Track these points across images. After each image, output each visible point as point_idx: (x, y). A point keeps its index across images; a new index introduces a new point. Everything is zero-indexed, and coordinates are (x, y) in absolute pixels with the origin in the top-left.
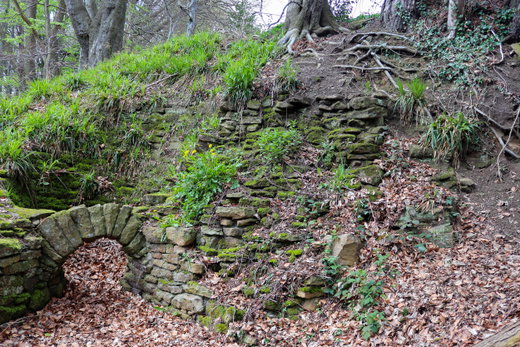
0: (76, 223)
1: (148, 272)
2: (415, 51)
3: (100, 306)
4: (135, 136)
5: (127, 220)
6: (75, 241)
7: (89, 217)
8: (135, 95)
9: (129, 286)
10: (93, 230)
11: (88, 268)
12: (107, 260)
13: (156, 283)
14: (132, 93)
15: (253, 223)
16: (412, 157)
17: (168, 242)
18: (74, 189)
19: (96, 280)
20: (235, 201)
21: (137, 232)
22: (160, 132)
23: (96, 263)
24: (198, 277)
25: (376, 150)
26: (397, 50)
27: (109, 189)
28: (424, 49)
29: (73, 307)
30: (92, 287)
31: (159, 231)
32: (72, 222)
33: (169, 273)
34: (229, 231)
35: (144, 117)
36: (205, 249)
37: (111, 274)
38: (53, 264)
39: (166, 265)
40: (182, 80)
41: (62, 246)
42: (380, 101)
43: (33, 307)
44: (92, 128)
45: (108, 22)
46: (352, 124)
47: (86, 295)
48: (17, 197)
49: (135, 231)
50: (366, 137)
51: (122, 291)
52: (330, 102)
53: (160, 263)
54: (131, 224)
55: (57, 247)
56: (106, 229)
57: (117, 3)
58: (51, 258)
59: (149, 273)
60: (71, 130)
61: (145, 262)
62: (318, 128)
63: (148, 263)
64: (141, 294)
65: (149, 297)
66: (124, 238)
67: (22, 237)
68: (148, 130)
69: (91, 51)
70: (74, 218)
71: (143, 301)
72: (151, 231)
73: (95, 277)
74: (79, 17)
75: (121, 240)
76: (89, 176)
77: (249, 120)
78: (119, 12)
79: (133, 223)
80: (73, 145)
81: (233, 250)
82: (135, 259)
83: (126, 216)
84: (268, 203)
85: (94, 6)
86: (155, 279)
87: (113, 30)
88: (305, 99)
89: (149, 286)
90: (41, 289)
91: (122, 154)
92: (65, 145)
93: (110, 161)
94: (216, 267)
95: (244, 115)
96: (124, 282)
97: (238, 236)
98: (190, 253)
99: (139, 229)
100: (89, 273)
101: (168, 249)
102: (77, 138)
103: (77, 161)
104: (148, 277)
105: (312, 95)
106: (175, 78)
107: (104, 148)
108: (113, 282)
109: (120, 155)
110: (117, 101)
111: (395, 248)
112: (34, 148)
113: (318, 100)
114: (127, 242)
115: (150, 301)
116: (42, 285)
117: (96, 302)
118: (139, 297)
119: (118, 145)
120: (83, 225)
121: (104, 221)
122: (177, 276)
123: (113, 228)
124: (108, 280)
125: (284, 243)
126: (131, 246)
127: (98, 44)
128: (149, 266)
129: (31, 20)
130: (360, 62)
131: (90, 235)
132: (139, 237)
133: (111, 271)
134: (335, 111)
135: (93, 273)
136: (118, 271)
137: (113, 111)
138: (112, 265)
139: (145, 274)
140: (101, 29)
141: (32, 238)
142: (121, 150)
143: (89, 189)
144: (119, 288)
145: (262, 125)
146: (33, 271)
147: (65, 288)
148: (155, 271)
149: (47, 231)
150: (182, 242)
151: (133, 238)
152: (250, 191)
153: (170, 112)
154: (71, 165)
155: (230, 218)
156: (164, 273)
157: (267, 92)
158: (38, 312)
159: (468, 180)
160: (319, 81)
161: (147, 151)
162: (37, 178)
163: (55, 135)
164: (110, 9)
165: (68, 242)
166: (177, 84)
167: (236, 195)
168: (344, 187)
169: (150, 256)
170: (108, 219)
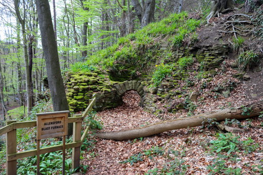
1: (144, 101)
2: (250, 22)
4: (149, 58)
6: (125, 91)
7: (128, 84)
8: (151, 43)
9: (140, 105)
10: (129, 88)
11: (131, 99)
14: (149, 42)
15: (172, 87)
16: (232, 67)
17: (149, 92)
18: (129, 75)
19: (132, 103)
20: (168, 81)
21: (142, 89)
22: (158, 56)
24: (155, 102)
25: (218, 65)
26: (242, 23)
27: (140, 76)
28: (254, 21)
29: (124, 109)
30: (130, 104)
31: (147, 89)
32: (124, 86)
34: (165, 90)
35: (153, 51)
36: (158, 94)
40: (167, 37)
41: (121, 92)
42: (224, 46)
43: (113, 107)
44: (135, 56)
45: (148, 9)
46: (213, 55)
47: (128, 106)
48: (111, 78)
50: (215, 60)
52: (207, 47)
53: (147, 98)
54: (140, 87)
56: (133, 87)
57: (151, 1)
58: (118, 95)
60: (129, 56)
62: (202, 57)
64: (142, 107)
65: (144, 108)
66: (138, 90)
68: (154, 55)
69: (142, 21)
70: (124, 84)
72: (145, 89)
74: (138, 8)
76: (134, 71)
77: (180, 54)
78: (152, 4)
79: (141, 86)
80: (129, 61)
81: (166, 95)
82: (142, 97)
83: (139, 84)
84: (177, 82)
85: (143, 2)
87: (150, 12)
88: (199, 46)
92: (127, 61)
93: (141, 66)
94: (160, 100)
95: (179, 52)
97: (168, 91)
98: (154, 95)
101: (149, 94)
102: (131, 59)
103: (130, 67)
105: (202, 45)
106: (165, 36)
107: (139, 62)
108: (136, 104)
109: (144, 64)
110: (144, 46)
111: (210, 97)
112: (117, 63)
113: (204, 46)
116: (116, 102)
117: (130, 108)
119: (144, 61)
120: (127, 86)
121: (132, 85)
122: (150, 102)
123: (135, 88)
125: (178, 94)
126: (140, 93)
127: (144, 19)
128: (145, 99)
129: (123, 6)
130: (227, 29)
134: (209, 50)
135: (132, 101)
137: (143, 49)
140: (146, 12)
141: (113, 89)
142: (145, 62)
143: (134, 75)
144: (138, 105)
145: (184, 56)
146: (114, 98)
147: (122, 104)
149: (117, 88)
150: (152, 92)
151: (140, 91)
152: (173, 78)
153: (162, 49)
154: (128, 68)
155: (166, 86)
156: (148, 101)
157: (187, 44)
159: (247, 76)
160: (207, 38)
161: (153, 63)
162: (118, 72)
163: (123, 58)
164: (149, 4)
166: (165, 38)
167: (169, 79)
168: (201, 77)
169: (145, 96)
170: (134, 85)
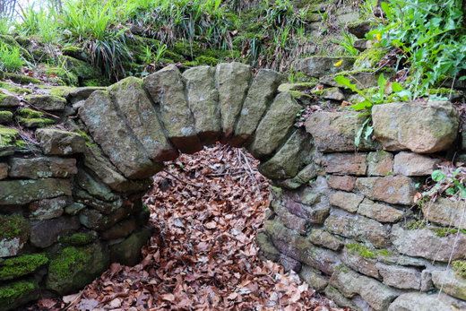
0: (157, 105)
1: (319, 221)
3: (208, 290)
4: (283, 13)
5: (270, 99)
6: (154, 144)
7: (184, 90)
9: (273, 250)
10: (191, 119)
11: (204, 207)
12: (238, 197)
13: (339, 250)
17: (376, 145)
19: (213, 230)
21: (293, 126)
23: (218, 201)
29: (151, 290)
30: (202, 246)
32: (146, 102)
33: (379, 230)
37: (241, 222)
38: (105, 192)
39: (368, 208)
41: (125, 156)
43: (54, 285)
49: (287, 125)
51: (258, 260)
53: (352, 202)
54: (278, 110)
55: (115, 156)
56: (220, 117)
58: (100, 180)
59: (320, 225)
60: (189, 11)
61: (309, 197)
63: (317, 201)
64: (298, 271)
65: (320, 281)
66: (263, 141)
67: (34, 128)
70: (152, 96)
71: (303, 288)
73: (212, 225)
75: (256, 146)
79: (284, 106)
80: (192, 31)
82: (287, 190)
83: (268, 92)
86: (335, 242)
89: (320, 256)
90: (80, 245)
91: (263, 41)
92: (180, 31)
93: (245, 53)
96: (262, 238)
98: (454, 172)
99: (296, 120)
100: (202, 217)
101: (374, 164)
102: (198, 23)
103: (198, 53)
104: (316, 233)
107: (236, 35)
108: (242, 237)
109: (260, 43)
114: (268, 151)
115: (321, 293)
116: (83, 237)
117: (202, 281)
118: (293, 277)
119: (257, 30)
120: (171, 108)
121: (217, 99)
123: (238, 116)
124: (235, 232)
126: (277, 158)
128: (320, 207)
131: (185, 131)
132: (296, 140)
133: (241, 216)
135: (210, 218)
136: (254, 216)
138: (243, 205)
139: (309, 226)
142: (261, 35)
144: (253, 251)
146: (56, 205)
147: (145, 243)
148: (337, 221)
149: (96, 121)
151: (281, 142)
156: (361, 227)
158: (66, 299)
161: (301, 31)
163: (166, 17)
165: (137, 144)
169: (321, 185)
170: (225, 95)
